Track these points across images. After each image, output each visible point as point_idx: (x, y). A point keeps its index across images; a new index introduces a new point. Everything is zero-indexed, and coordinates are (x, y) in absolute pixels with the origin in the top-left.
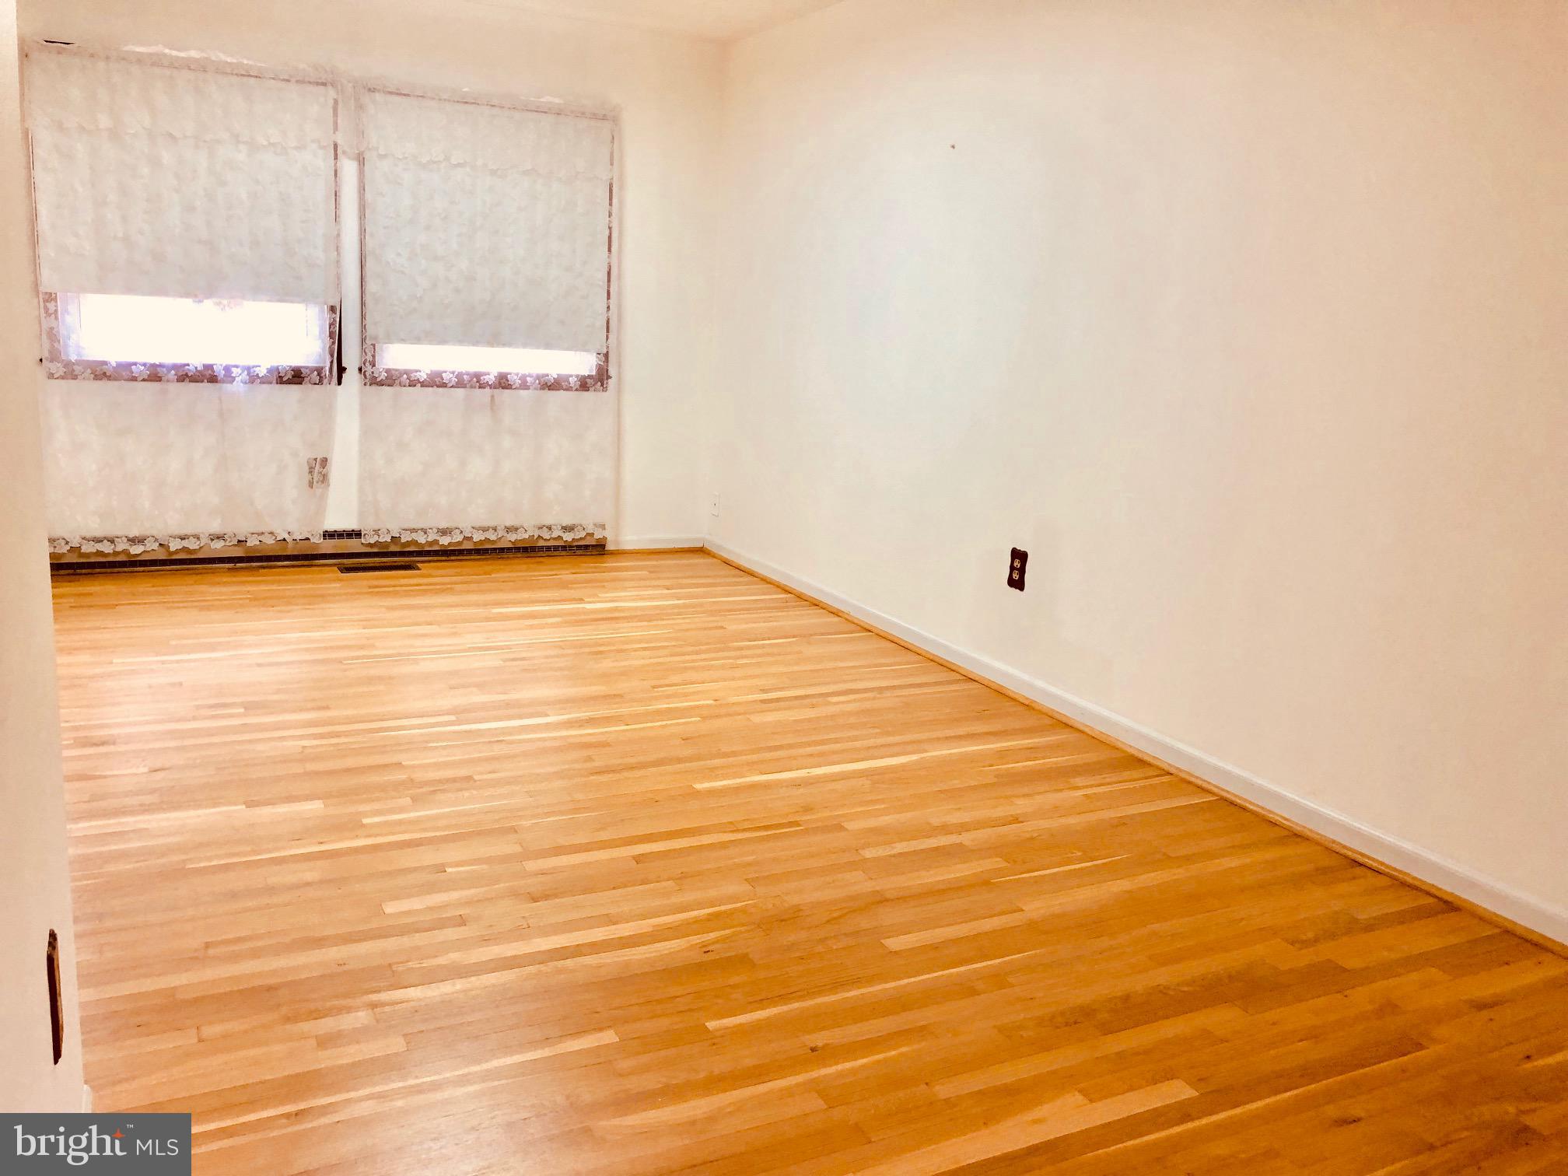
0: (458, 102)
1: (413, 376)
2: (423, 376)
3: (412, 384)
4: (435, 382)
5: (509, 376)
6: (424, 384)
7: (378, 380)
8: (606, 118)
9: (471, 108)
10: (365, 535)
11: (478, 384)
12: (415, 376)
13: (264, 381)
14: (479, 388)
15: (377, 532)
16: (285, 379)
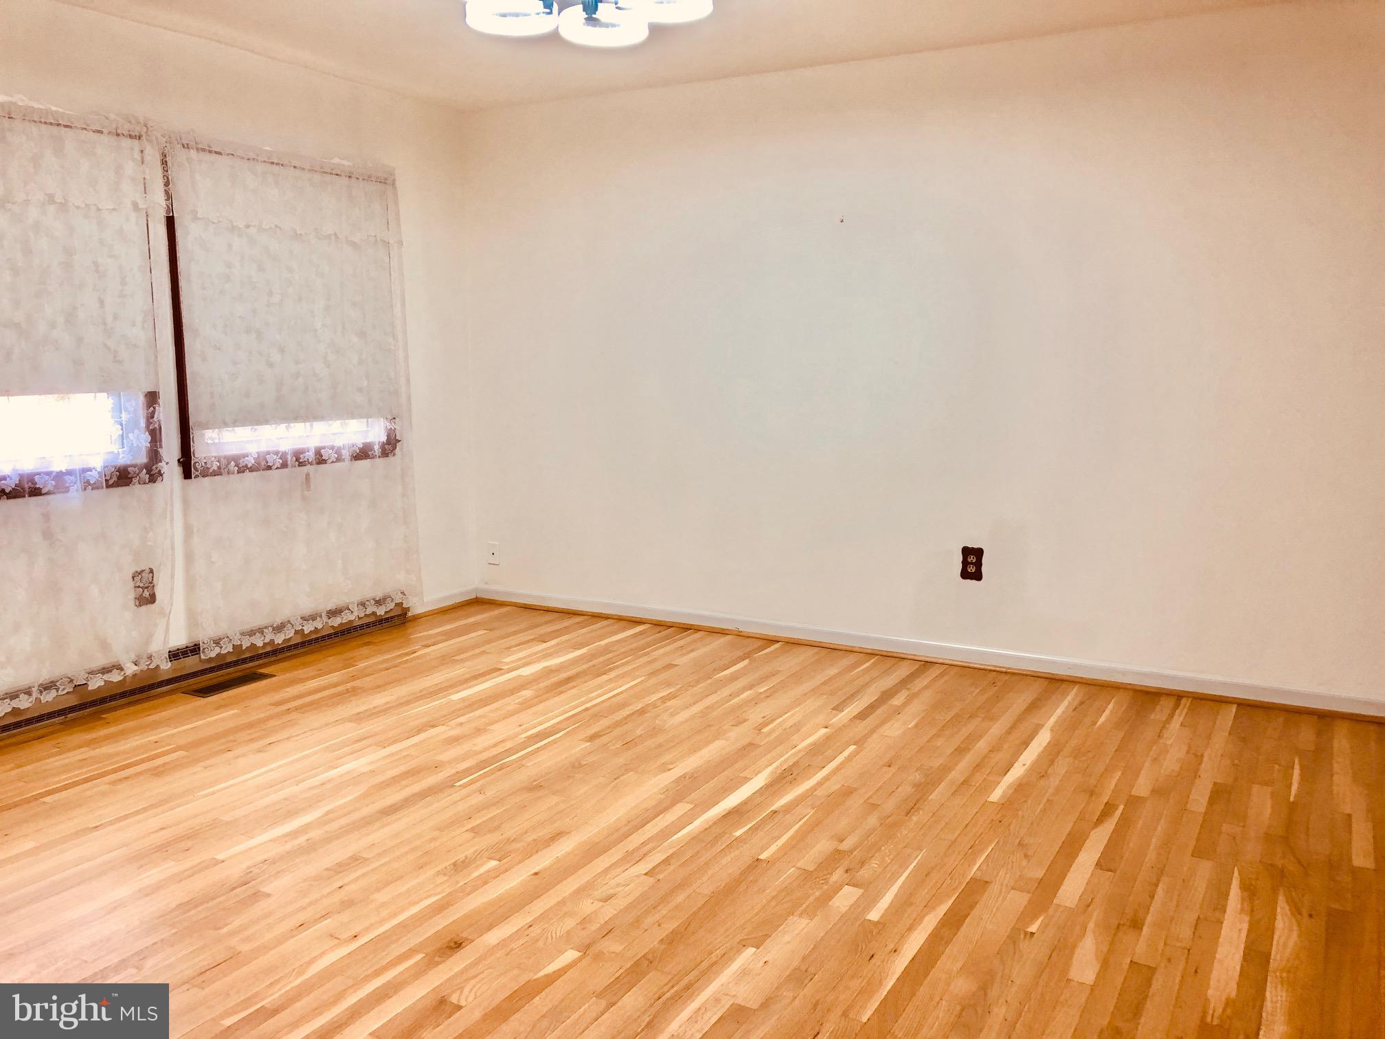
0: (264, 162)
1: (242, 462)
2: (250, 461)
3: (241, 470)
4: (262, 466)
5: (322, 451)
6: (251, 470)
7: (211, 470)
8: (385, 181)
9: (275, 168)
10: (204, 649)
11: (297, 463)
12: (243, 462)
13: (95, 487)
14: (299, 466)
15: (217, 642)
16: (111, 482)
